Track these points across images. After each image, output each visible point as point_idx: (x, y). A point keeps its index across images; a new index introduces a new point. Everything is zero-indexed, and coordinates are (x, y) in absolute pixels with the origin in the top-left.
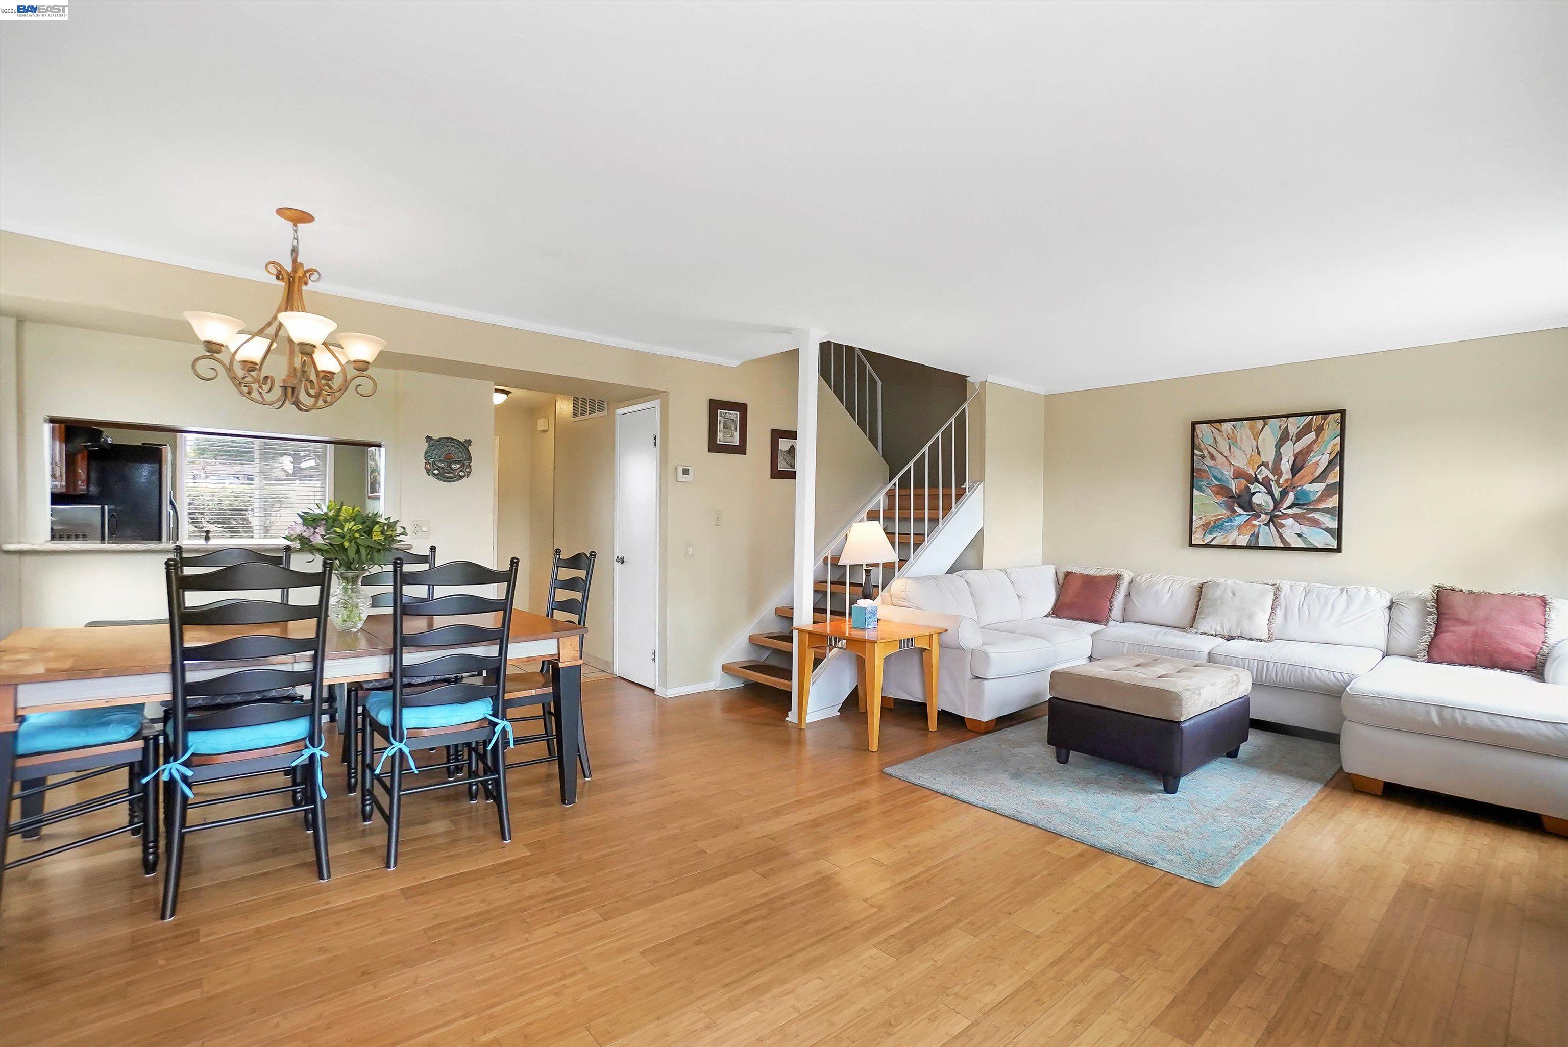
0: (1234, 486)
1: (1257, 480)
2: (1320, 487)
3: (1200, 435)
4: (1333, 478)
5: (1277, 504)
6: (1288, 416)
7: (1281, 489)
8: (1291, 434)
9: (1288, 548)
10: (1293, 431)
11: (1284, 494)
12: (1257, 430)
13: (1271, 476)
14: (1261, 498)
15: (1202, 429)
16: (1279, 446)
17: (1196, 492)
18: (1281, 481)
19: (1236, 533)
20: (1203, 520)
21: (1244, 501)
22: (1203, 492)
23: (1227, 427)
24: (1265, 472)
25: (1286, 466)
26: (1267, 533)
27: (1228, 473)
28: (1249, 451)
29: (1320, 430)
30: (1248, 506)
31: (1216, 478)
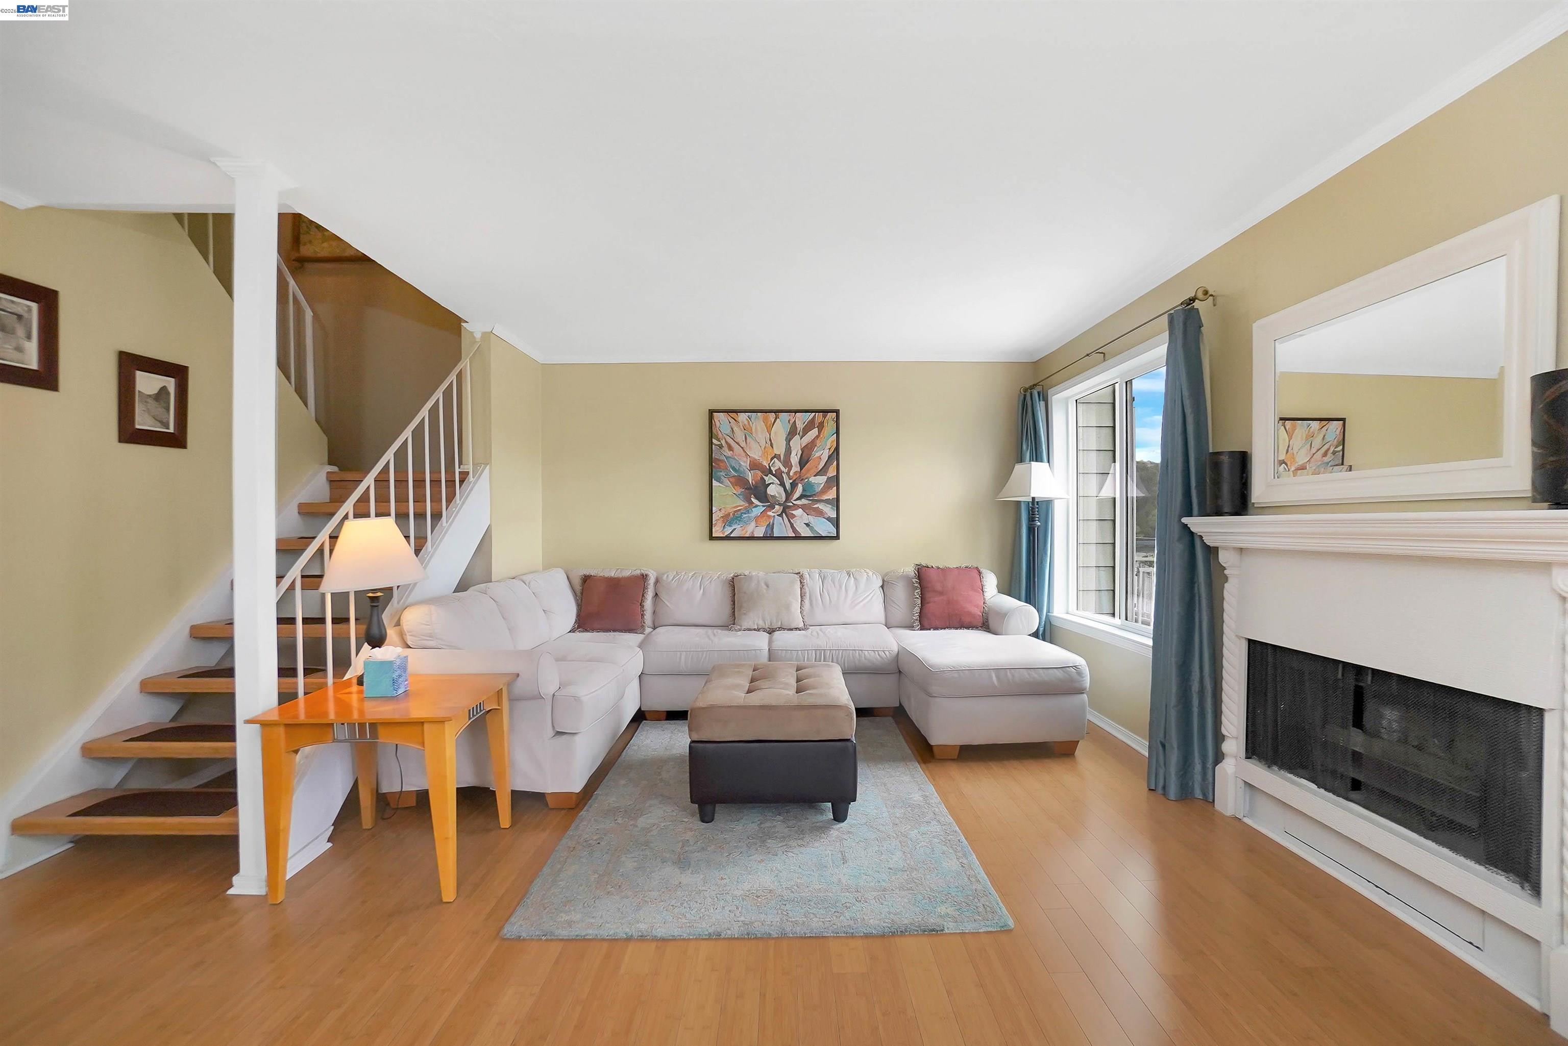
0: (750, 477)
1: (770, 472)
2: (821, 480)
3: (718, 424)
4: (832, 472)
5: (789, 495)
6: (796, 411)
7: (791, 481)
8: (799, 429)
9: (798, 538)
10: (800, 426)
11: (794, 485)
12: (769, 423)
13: (783, 468)
14: (774, 490)
15: (719, 418)
16: (788, 440)
17: (715, 483)
18: (791, 474)
19: (753, 524)
20: (723, 511)
21: (759, 492)
22: (722, 483)
23: (743, 417)
24: (778, 465)
25: (795, 459)
26: (781, 524)
27: (745, 464)
28: (763, 443)
29: (821, 427)
30: (763, 497)
31: (734, 469)
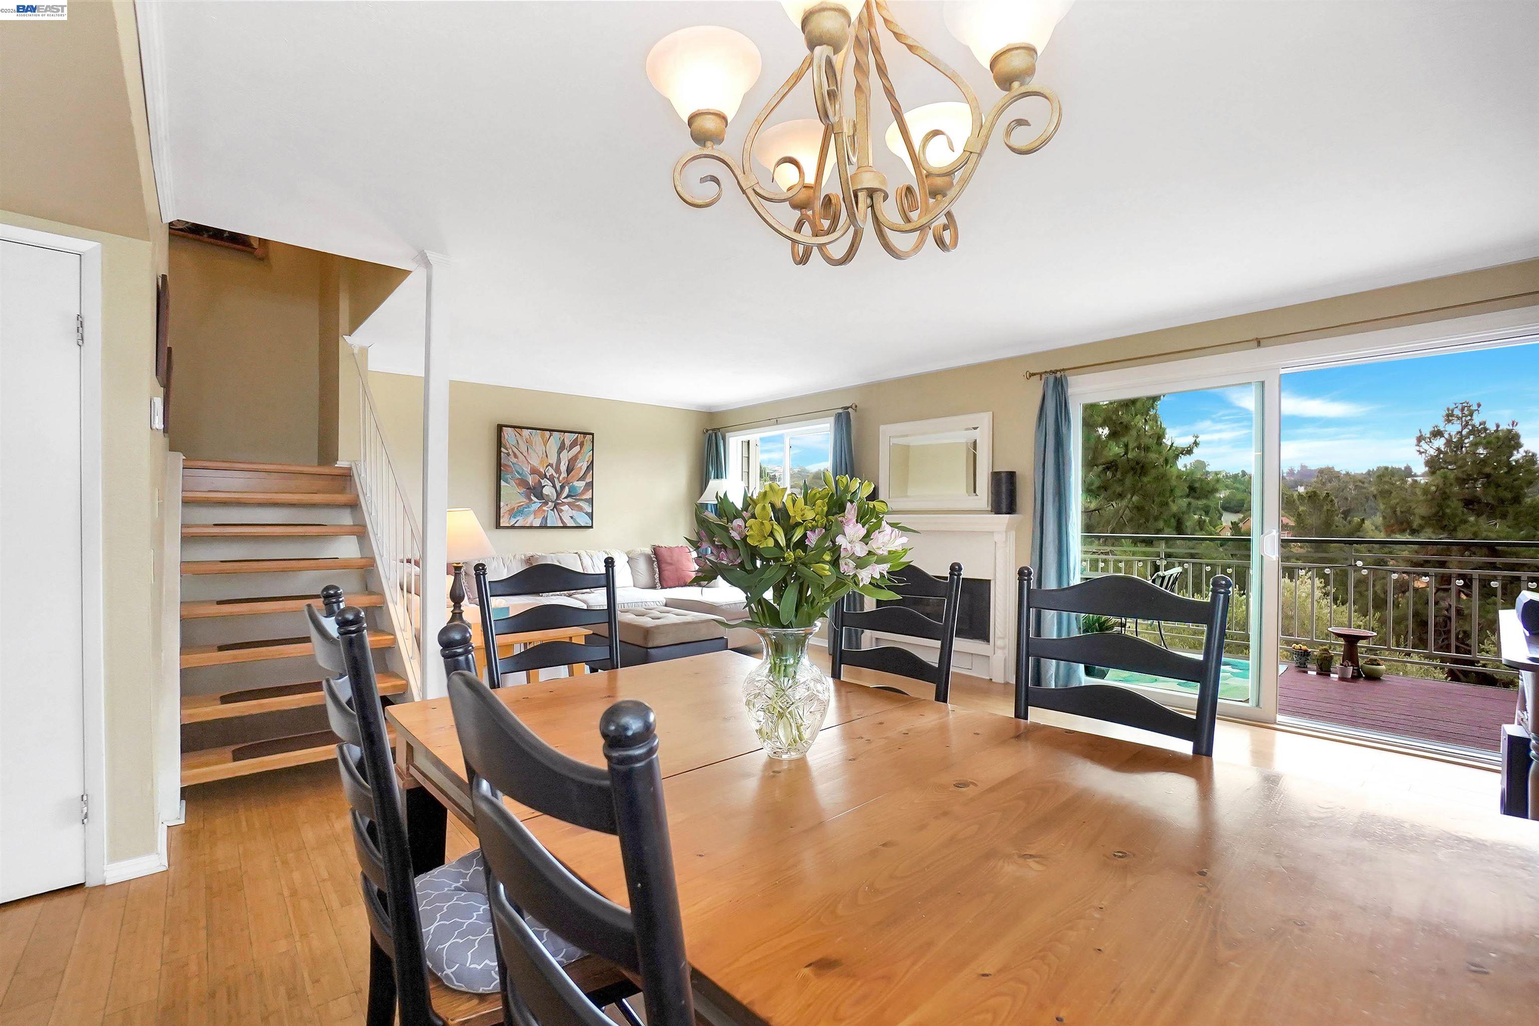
0: (531, 480)
1: (545, 476)
2: (581, 484)
3: (506, 436)
4: (589, 480)
5: (559, 495)
6: (565, 432)
7: (560, 484)
8: (566, 445)
9: (565, 527)
10: (567, 443)
11: (562, 487)
12: (545, 439)
13: (554, 474)
14: (548, 490)
15: (508, 433)
16: (559, 452)
17: (503, 483)
18: (561, 479)
19: (532, 516)
20: (509, 506)
21: (536, 491)
22: (508, 483)
23: (526, 432)
24: (551, 471)
25: (563, 468)
26: (553, 516)
27: (527, 470)
28: (540, 454)
29: (582, 445)
30: (540, 496)
31: (518, 473)
